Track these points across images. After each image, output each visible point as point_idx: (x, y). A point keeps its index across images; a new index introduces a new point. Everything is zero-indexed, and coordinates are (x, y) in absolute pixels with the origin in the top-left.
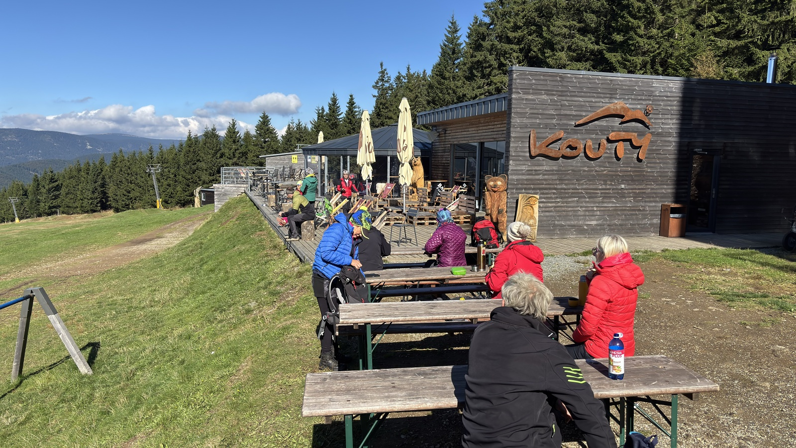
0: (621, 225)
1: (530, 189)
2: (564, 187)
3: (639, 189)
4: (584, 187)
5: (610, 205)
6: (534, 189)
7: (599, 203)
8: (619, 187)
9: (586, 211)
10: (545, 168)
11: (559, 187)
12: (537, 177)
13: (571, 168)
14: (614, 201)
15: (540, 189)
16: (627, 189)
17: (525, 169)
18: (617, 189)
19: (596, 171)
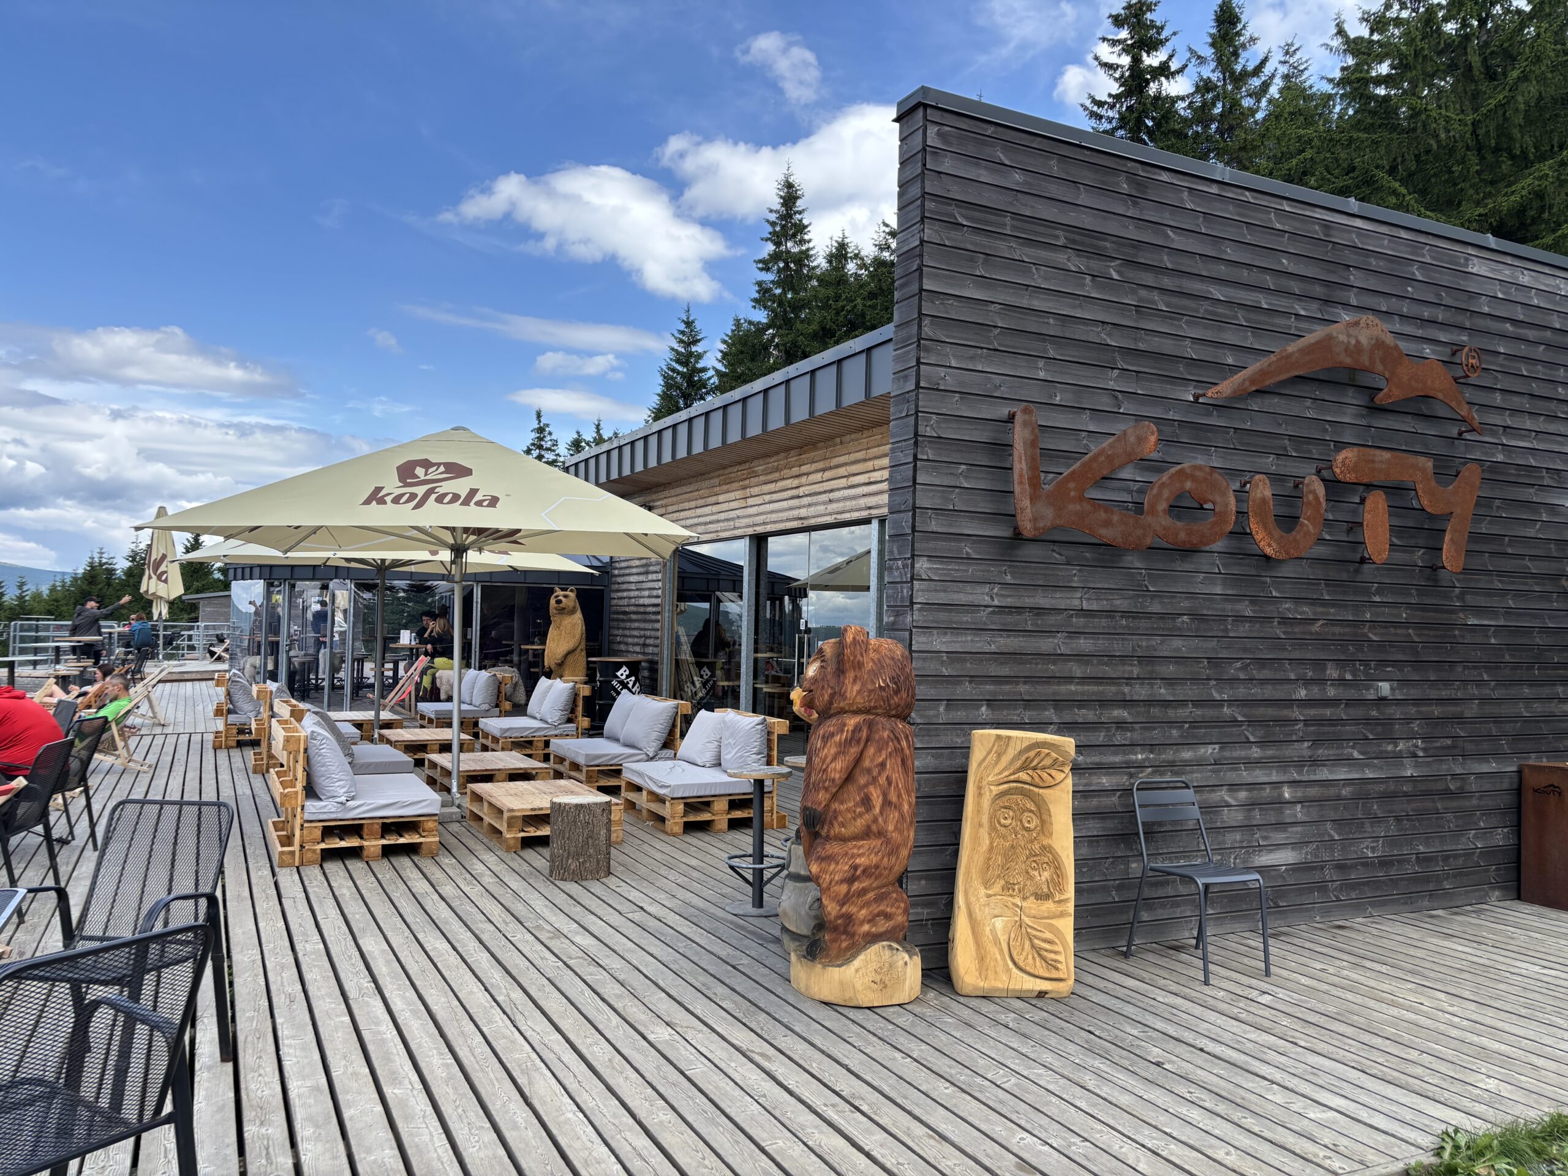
0: (1385, 863)
1: (1011, 702)
2: (1163, 692)
3: (1441, 701)
4: (1242, 692)
5: (1342, 774)
6: (1028, 703)
7: (1300, 764)
8: (1371, 695)
9: (1250, 805)
10: (1075, 601)
11: (1141, 692)
12: (1046, 645)
13: (1186, 604)
14: (1356, 755)
15: (1058, 703)
16: (1398, 702)
17: (987, 600)
18: (1362, 702)
19: (1284, 621)
